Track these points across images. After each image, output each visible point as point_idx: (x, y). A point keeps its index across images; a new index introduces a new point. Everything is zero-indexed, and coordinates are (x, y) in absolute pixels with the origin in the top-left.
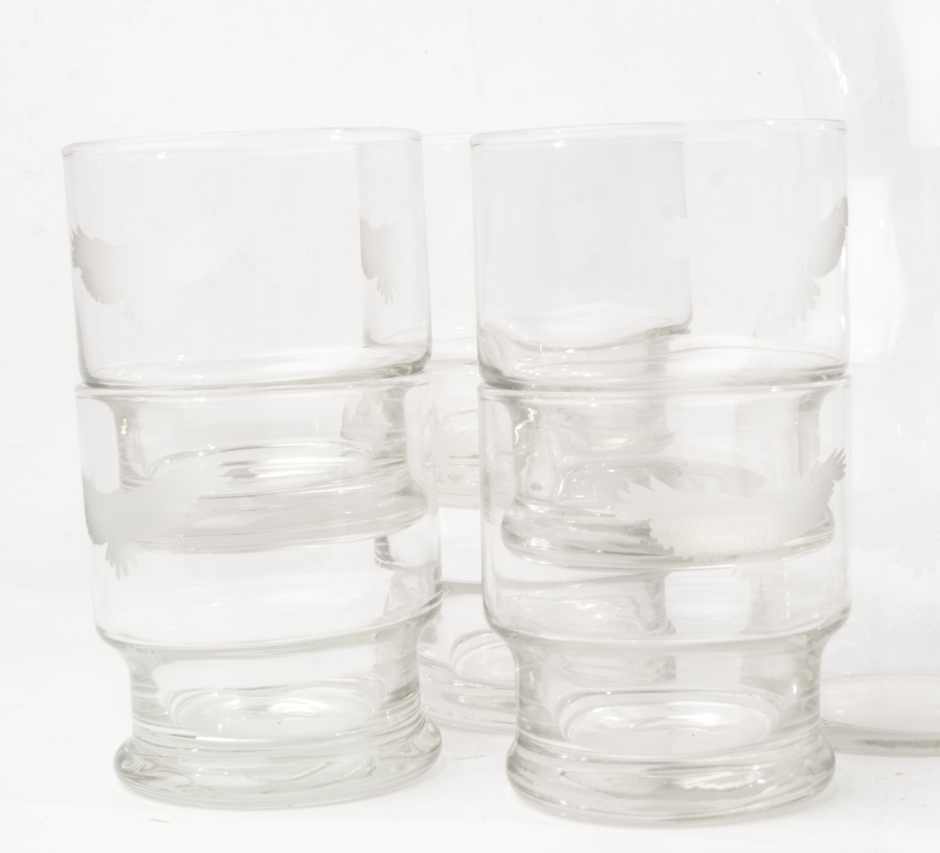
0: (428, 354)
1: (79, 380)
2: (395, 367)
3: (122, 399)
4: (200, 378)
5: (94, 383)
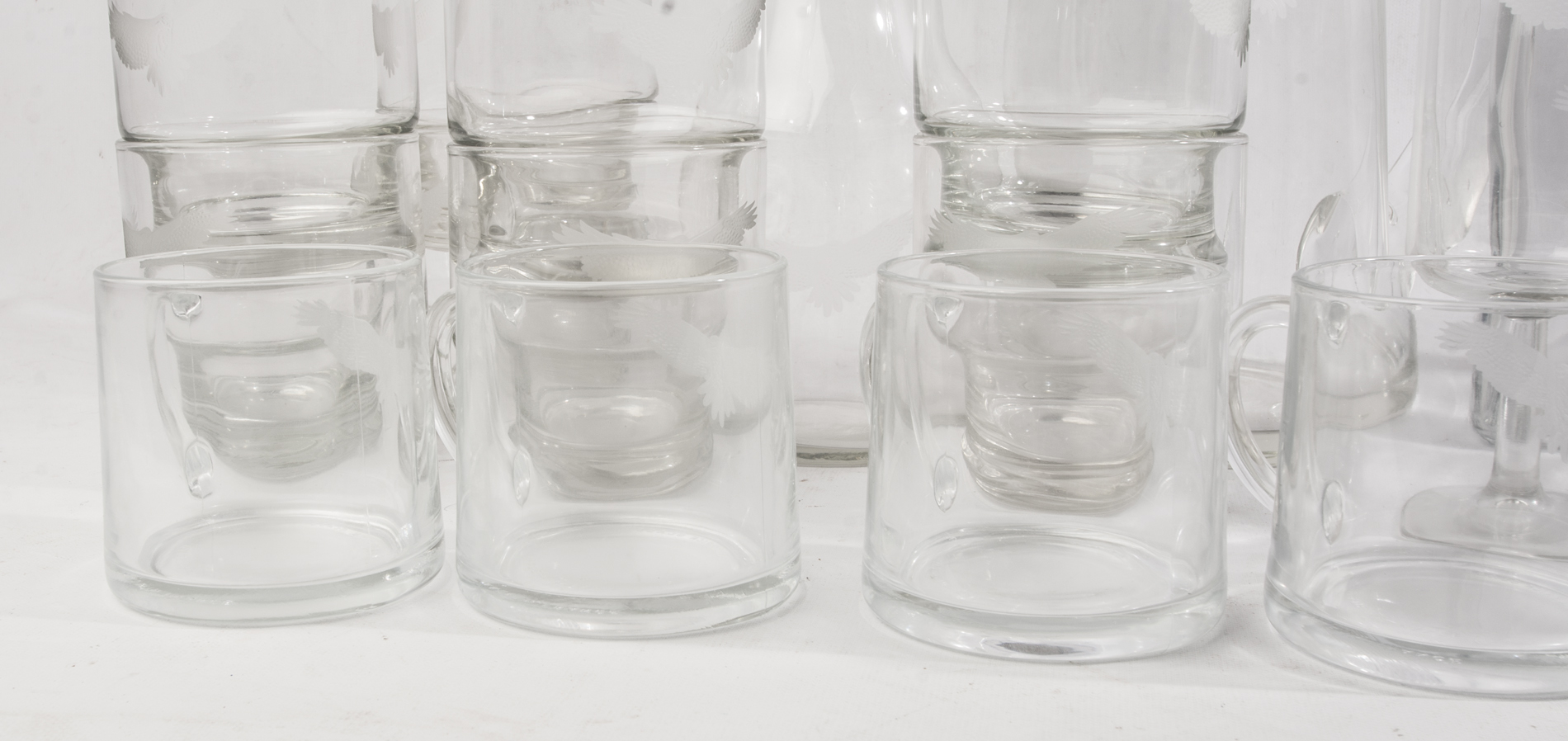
0: (415, 118)
1: (119, 137)
2: (387, 126)
3: (156, 150)
4: (225, 133)
5: (129, 138)
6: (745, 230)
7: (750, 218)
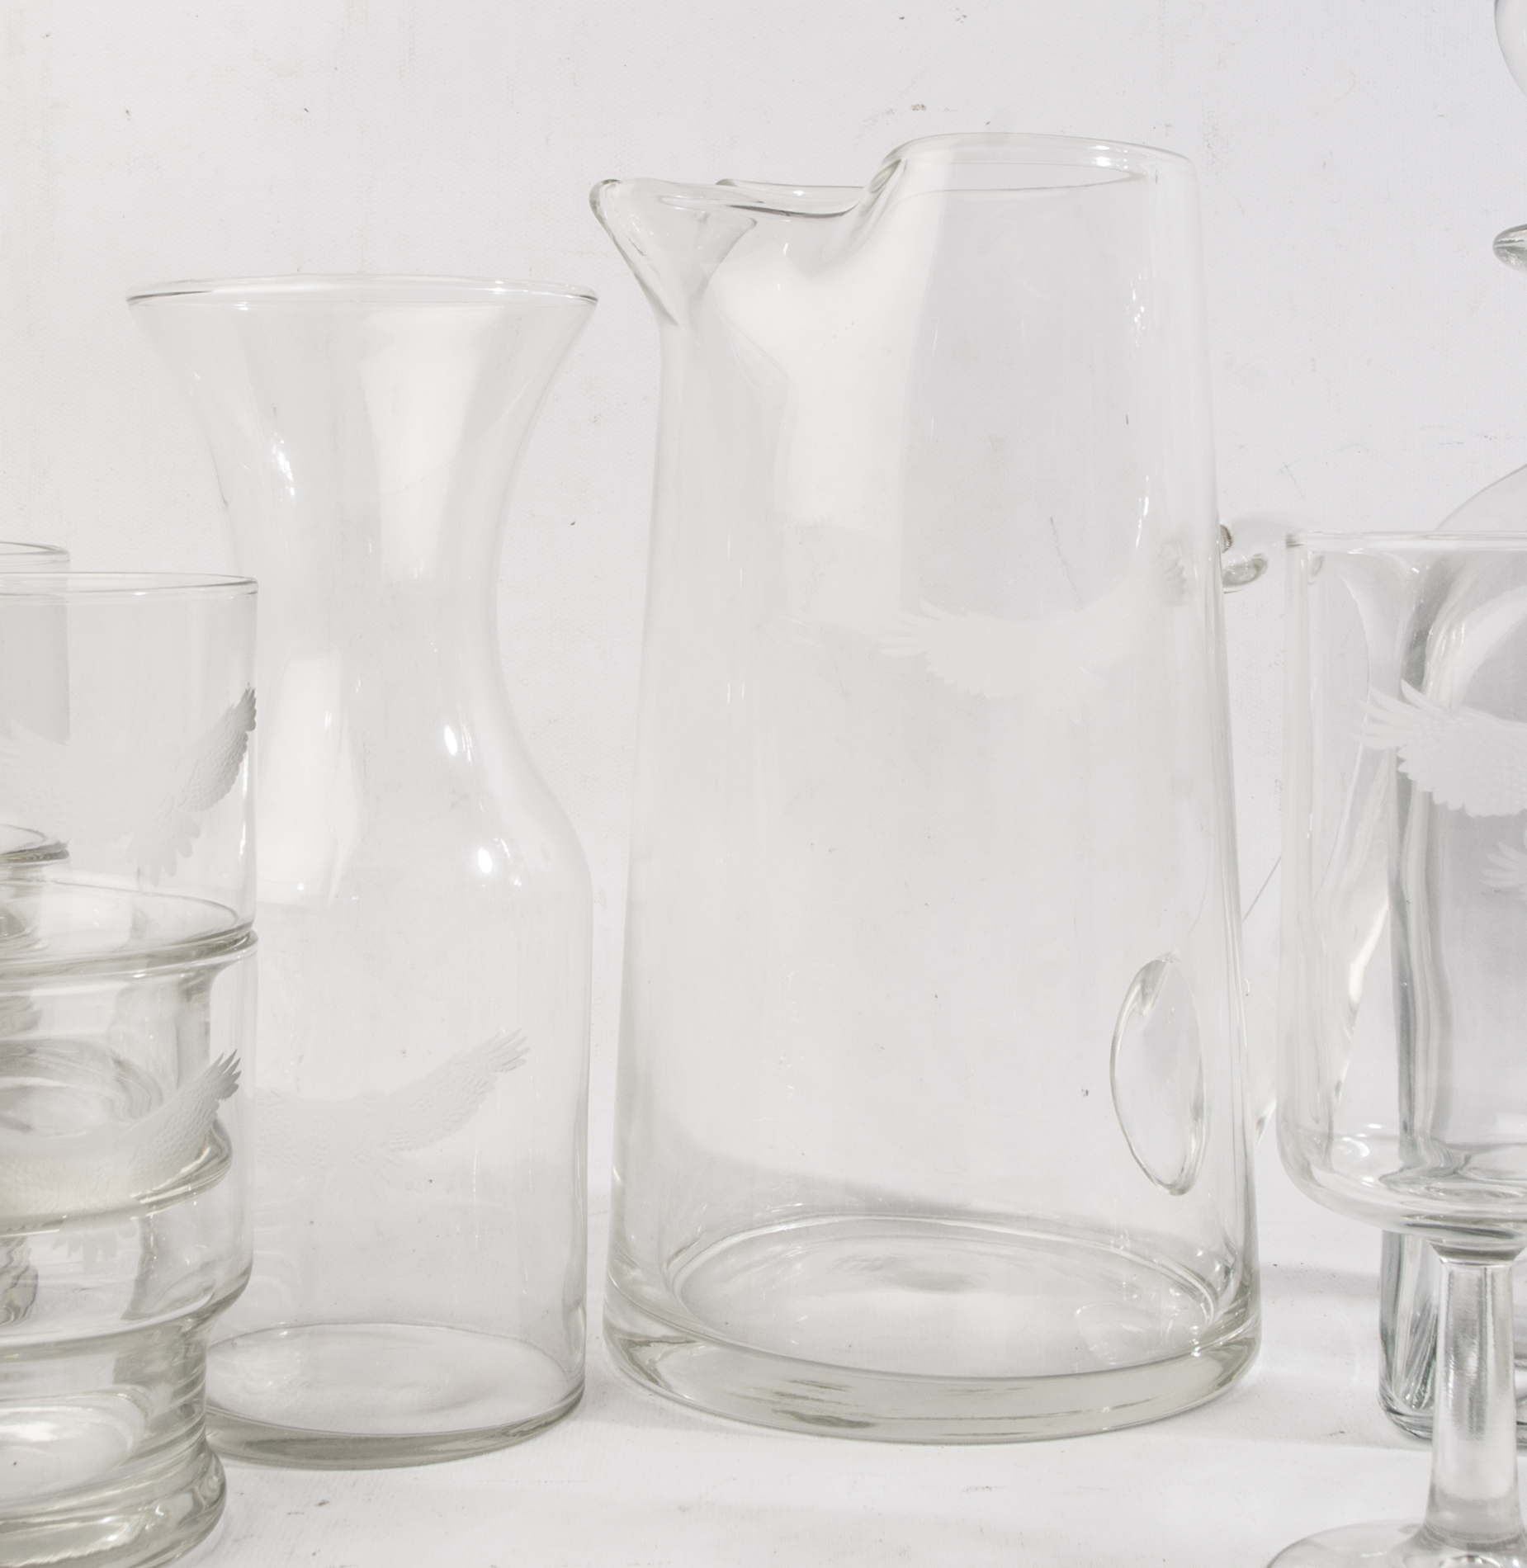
6: (220, 1101)
7: (228, 1080)
